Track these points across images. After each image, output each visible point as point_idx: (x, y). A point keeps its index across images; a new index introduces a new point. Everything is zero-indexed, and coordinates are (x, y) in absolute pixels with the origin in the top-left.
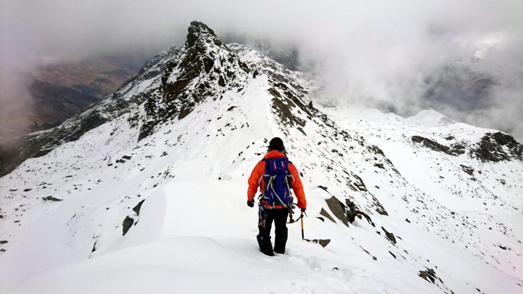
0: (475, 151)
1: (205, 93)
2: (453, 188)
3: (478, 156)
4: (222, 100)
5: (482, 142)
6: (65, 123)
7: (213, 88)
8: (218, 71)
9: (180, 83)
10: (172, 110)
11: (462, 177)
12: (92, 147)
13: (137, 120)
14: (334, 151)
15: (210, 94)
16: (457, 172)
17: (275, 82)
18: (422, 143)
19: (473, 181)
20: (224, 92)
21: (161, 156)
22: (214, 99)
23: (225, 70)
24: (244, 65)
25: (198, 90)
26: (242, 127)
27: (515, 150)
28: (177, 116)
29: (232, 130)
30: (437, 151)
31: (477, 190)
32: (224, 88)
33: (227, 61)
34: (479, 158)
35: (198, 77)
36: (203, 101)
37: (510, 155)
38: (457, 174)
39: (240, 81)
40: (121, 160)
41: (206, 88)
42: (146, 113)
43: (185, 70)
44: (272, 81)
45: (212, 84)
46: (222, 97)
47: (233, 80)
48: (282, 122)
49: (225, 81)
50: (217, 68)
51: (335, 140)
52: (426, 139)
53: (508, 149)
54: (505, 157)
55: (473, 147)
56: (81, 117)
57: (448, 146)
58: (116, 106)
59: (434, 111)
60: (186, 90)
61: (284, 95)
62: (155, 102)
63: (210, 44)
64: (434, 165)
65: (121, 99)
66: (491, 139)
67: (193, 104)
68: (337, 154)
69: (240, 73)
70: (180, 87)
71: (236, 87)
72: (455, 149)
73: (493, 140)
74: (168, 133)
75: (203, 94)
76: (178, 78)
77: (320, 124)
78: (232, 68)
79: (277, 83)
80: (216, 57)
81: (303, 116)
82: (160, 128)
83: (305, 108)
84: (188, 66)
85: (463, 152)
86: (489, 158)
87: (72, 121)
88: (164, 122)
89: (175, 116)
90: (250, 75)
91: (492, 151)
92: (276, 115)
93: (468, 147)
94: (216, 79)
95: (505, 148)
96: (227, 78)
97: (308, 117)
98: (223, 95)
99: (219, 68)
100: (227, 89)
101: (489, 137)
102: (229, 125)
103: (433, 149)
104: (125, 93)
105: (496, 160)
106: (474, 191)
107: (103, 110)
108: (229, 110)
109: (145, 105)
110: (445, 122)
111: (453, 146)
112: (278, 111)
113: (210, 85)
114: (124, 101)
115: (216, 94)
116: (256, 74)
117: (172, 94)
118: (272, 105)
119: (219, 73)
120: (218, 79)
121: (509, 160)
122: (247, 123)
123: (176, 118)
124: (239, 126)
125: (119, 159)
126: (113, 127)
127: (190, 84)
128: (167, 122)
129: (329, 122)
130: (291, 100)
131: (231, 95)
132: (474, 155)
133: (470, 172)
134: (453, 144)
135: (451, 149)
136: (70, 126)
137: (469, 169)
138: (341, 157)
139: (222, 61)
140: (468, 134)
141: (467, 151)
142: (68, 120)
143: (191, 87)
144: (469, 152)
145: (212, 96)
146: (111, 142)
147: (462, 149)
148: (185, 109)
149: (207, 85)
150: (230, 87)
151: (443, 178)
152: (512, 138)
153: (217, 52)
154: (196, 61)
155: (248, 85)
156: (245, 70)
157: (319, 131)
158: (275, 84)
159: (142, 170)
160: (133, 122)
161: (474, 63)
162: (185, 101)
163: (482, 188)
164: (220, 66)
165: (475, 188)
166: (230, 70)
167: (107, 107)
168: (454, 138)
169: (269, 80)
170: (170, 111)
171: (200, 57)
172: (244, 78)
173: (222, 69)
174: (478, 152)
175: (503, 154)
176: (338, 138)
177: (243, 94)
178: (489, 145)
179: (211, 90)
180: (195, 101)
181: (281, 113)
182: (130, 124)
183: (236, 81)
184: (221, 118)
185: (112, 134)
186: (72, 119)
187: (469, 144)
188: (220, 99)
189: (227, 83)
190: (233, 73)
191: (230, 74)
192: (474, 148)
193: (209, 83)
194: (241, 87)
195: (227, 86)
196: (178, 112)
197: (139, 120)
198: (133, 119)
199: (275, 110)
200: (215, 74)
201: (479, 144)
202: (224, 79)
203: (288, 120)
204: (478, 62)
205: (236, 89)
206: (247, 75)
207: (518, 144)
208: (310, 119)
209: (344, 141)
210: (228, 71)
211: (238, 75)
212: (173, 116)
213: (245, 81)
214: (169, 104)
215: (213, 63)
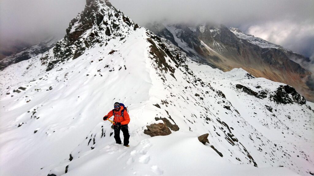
0: (273, 96)
1: (94, 40)
2: (263, 121)
3: (275, 100)
4: (107, 46)
5: (277, 91)
6: (5, 59)
7: (100, 37)
8: (106, 24)
9: (77, 33)
10: (69, 53)
11: (268, 114)
12: (12, 77)
13: (47, 59)
14: (197, 95)
15: (98, 41)
16: (264, 110)
17: (152, 35)
18: (242, 89)
19: (274, 116)
20: (109, 40)
21: (48, 90)
22: (100, 45)
23: (112, 23)
24: (127, 19)
25: (89, 37)
26: (119, 70)
27: (296, 97)
28: (72, 58)
29: (110, 71)
30: (251, 95)
31: (277, 123)
32: (110, 37)
33: (114, 16)
34: (275, 101)
35: (91, 29)
36: (92, 47)
37: (293, 100)
38: (265, 112)
39: (123, 32)
40: (17, 90)
41: (95, 36)
42: (54, 55)
43: (82, 23)
44: (150, 33)
45: (101, 34)
46: (107, 44)
47: (117, 30)
48: (158, 67)
49: (111, 31)
50: (105, 21)
51: (196, 86)
52: (245, 87)
53: (292, 96)
54: (290, 102)
55: (271, 94)
56: (17, 56)
57: (257, 92)
58: (40, 50)
59: (242, 69)
60: (81, 38)
61: (159, 46)
62: (61, 47)
63: (102, 4)
64: (250, 105)
65: (45, 46)
66: (283, 90)
67: (84, 49)
68: (199, 97)
69: (123, 25)
70: (77, 35)
71: (119, 36)
72: (261, 94)
73: (284, 90)
74: (60, 70)
75: (92, 41)
76: (76, 29)
77: (184, 72)
78: (117, 21)
79: (153, 36)
80: (105, 13)
81: (173, 64)
82: (58, 66)
83: (174, 59)
84: (84, 20)
85: (266, 97)
86: (281, 101)
87: (10, 58)
88: (62, 62)
89: (71, 57)
90: (132, 28)
91: (283, 97)
92: (153, 61)
93: (269, 94)
94: (104, 30)
95: (290, 95)
96: (113, 29)
97: (176, 66)
98: (108, 42)
99: (107, 21)
100: (112, 38)
101: (282, 88)
102: (107, 66)
103: (248, 94)
104: (48, 42)
105: (285, 103)
106: (276, 124)
107: (31, 52)
108: (111, 53)
109: (54, 49)
110: (248, 76)
111: (260, 92)
112: (155, 57)
113: (99, 34)
114: (47, 47)
115: (102, 42)
116: (136, 27)
117: (71, 40)
118: (150, 51)
119: (106, 26)
120: (105, 30)
121: (292, 103)
122: (125, 66)
123: (71, 59)
124: (117, 68)
125: (16, 90)
126: (29, 64)
127: (84, 33)
128: (64, 62)
129: (189, 71)
130: (164, 51)
131: (114, 43)
132: (272, 99)
133: (270, 110)
134: (260, 91)
135: (259, 94)
136: (7, 62)
137: (270, 108)
138: (201, 100)
139: (110, 16)
140: (269, 85)
141: (268, 96)
142: (7, 57)
143: (85, 36)
144: (269, 97)
145: (100, 43)
146: (26, 74)
147: (265, 95)
148: (78, 52)
149: (96, 34)
150: (114, 36)
151: (256, 114)
152: (294, 89)
153: (107, 10)
154: (91, 17)
155: (129, 36)
156: (128, 24)
157: (185, 78)
158: (151, 36)
159: (28, 102)
160: (44, 60)
161: (262, 43)
162: (79, 46)
163: (279, 122)
164: (108, 19)
165: (276, 122)
166: (115, 23)
167: (34, 50)
168: (261, 87)
169: (147, 32)
170: (67, 54)
171: (94, 13)
172: (126, 29)
173: (109, 22)
174: (275, 97)
175: (289, 99)
176: (198, 84)
177: (124, 42)
178: (281, 93)
179: (99, 38)
180: (86, 46)
181: (157, 59)
182: (42, 62)
183: (120, 32)
184: (102, 60)
185: (27, 68)
186: (10, 56)
187: (269, 92)
188: (106, 45)
189: (112, 33)
190: (118, 25)
191: (115, 26)
192: (273, 94)
193: (98, 33)
194: (124, 37)
195: (112, 36)
196: (73, 54)
197: (48, 59)
198: (44, 59)
199: (152, 56)
200: (103, 26)
201: (276, 92)
202: (110, 29)
203: (163, 66)
204: (265, 42)
205: (119, 38)
206: (129, 28)
207: (297, 93)
208: (177, 67)
209: (202, 87)
210: (114, 24)
211: (121, 27)
212: (69, 57)
213: (127, 32)
214: (67, 48)
215: (103, 18)
